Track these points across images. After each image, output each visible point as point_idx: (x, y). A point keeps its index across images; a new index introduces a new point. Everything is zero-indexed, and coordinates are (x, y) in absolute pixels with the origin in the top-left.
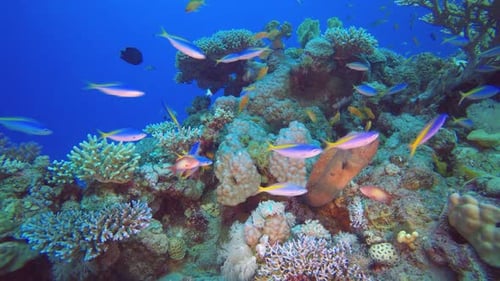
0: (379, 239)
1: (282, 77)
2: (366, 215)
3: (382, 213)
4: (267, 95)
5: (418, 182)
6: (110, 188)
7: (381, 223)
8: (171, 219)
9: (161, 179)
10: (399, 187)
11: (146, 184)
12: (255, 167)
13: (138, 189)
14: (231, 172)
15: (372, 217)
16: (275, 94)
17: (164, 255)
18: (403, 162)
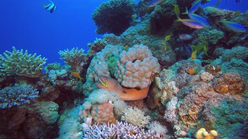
0: (184, 133)
1: (146, 23)
2: (177, 111)
3: (190, 111)
4: (134, 33)
5: (227, 86)
6: (24, 79)
7: (188, 120)
8: (68, 104)
9: (59, 78)
10: (209, 90)
11: (48, 80)
12: (108, 73)
13: (43, 82)
14: (93, 75)
15: (181, 114)
16: (139, 32)
17: (52, 125)
18: (216, 71)
